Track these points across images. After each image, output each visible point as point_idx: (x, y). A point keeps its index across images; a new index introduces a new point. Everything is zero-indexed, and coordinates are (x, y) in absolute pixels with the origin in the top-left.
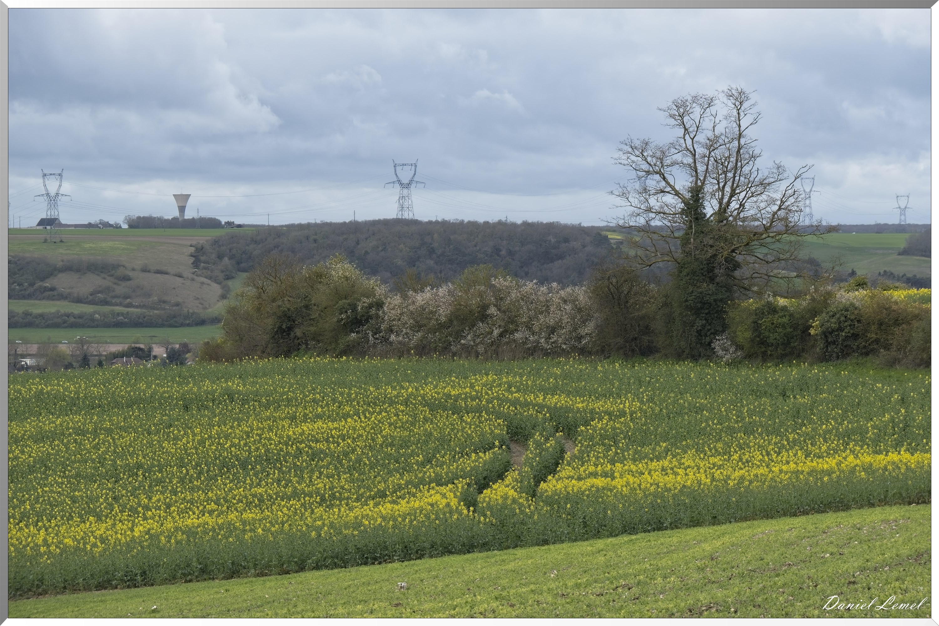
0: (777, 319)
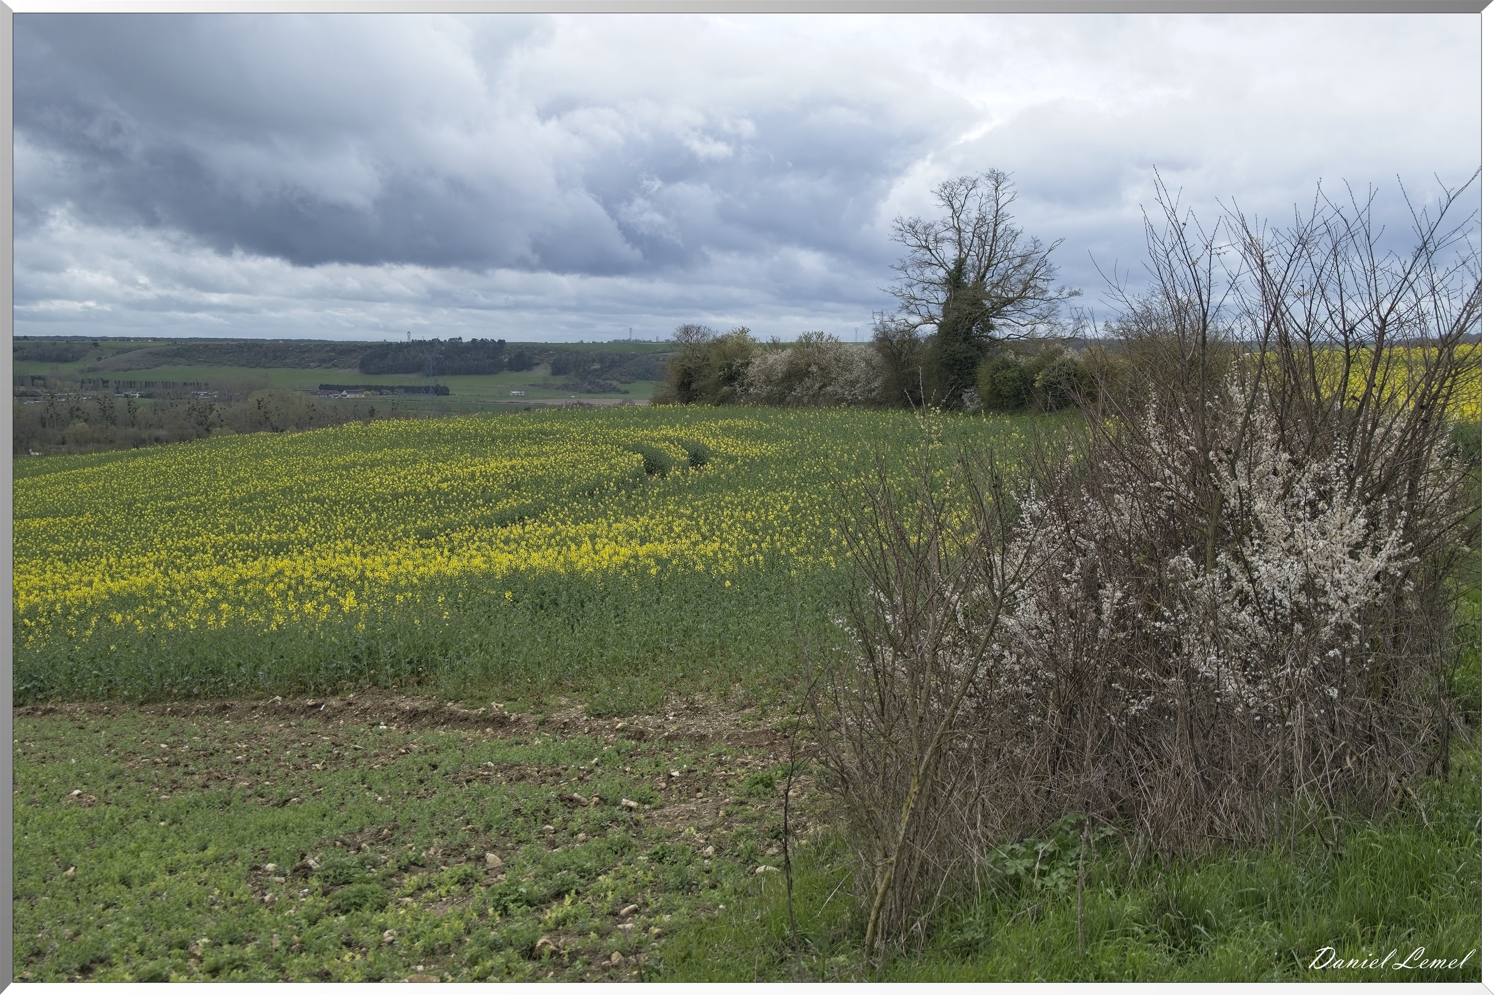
0: (1009, 374)
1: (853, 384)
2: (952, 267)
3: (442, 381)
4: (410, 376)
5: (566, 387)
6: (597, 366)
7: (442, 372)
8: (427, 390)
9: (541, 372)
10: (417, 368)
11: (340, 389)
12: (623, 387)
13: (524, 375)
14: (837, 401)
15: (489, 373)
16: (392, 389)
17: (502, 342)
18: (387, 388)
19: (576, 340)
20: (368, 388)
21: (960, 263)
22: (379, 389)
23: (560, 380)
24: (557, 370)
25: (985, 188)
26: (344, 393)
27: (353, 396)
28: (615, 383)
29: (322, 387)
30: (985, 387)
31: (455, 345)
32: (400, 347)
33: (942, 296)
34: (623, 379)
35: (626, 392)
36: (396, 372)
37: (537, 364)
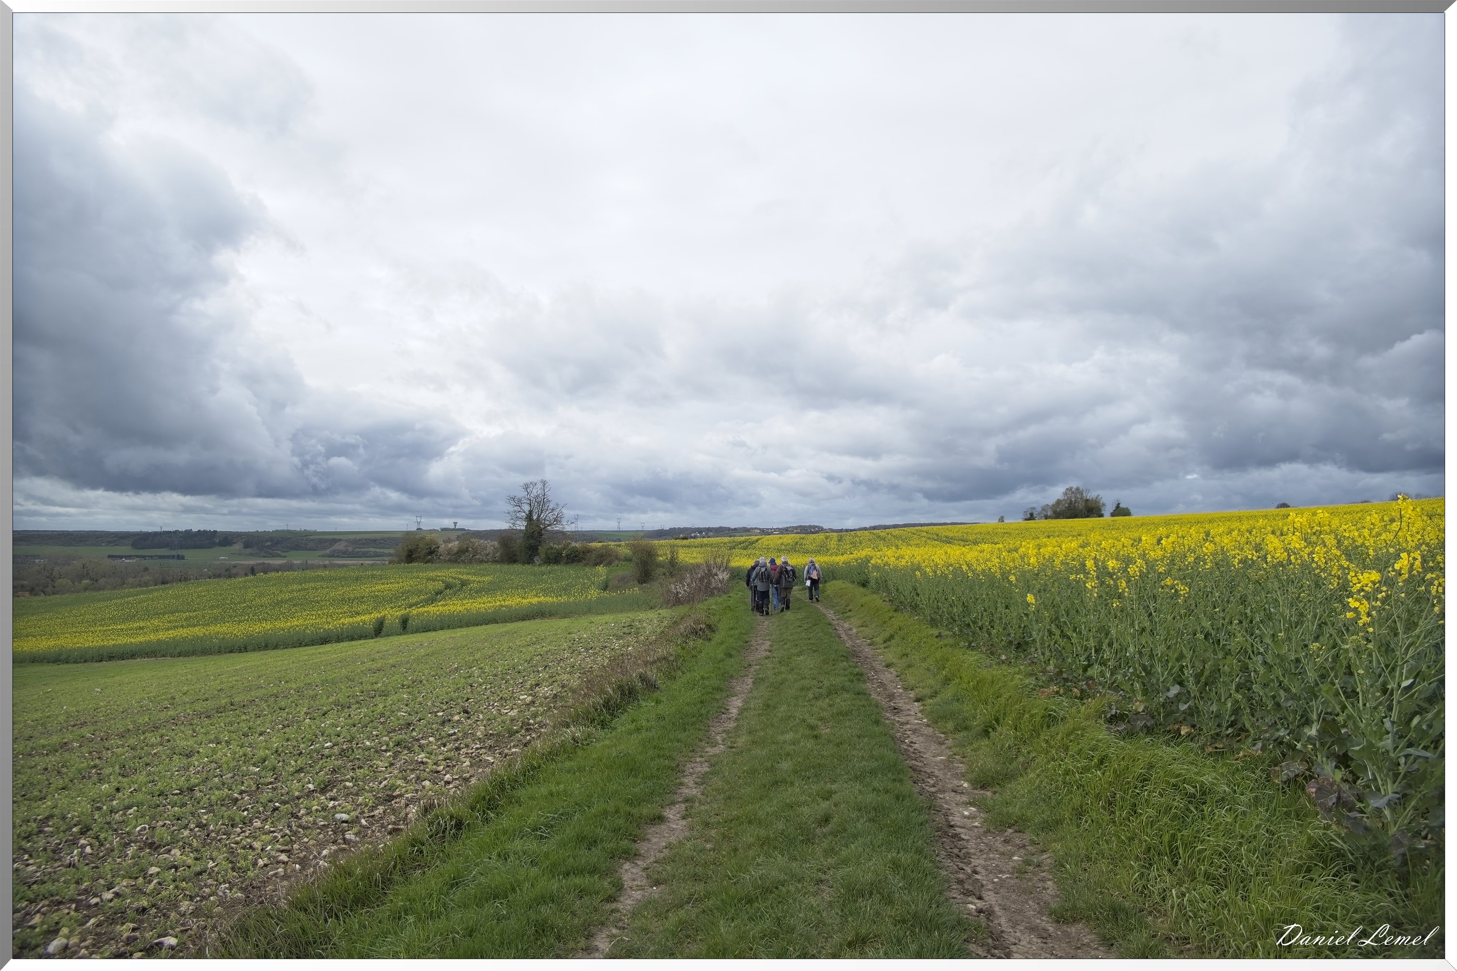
0: (553, 551)
1: (487, 555)
2: (527, 512)
3: (181, 552)
4: (161, 550)
5: (251, 554)
6: (269, 544)
7: (181, 547)
8: (173, 557)
9: (237, 547)
10: (167, 545)
11: (121, 557)
12: (283, 554)
13: (227, 548)
14: (481, 562)
15: (207, 548)
16: (151, 557)
17: (215, 532)
18: (148, 556)
19: (254, 530)
20: (138, 556)
21: (531, 512)
22: (144, 557)
23: (249, 551)
24: (247, 545)
25: (540, 486)
26: (124, 559)
27: (128, 561)
28: (279, 552)
29: (109, 556)
30: (543, 556)
31: (188, 534)
32: (156, 534)
33: (525, 523)
34: (283, 550)
35: (285, 557)
36: (154, 548)
37: (235, 543)
